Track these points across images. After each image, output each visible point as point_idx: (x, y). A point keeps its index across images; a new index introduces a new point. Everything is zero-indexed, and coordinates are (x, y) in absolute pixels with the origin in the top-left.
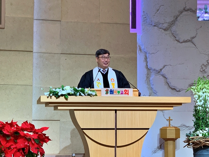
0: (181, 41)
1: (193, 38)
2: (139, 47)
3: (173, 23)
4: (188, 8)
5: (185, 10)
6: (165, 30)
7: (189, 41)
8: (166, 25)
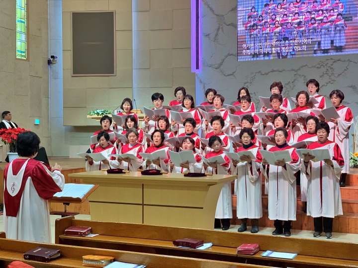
0: (226, 75)
1: (234, 72)
2: (200, 80)
3: (221, 64)
4: (230, 53)
5: (229, 55)
6: (216, 69)
7: (232, 75)
8: (216, 66)
